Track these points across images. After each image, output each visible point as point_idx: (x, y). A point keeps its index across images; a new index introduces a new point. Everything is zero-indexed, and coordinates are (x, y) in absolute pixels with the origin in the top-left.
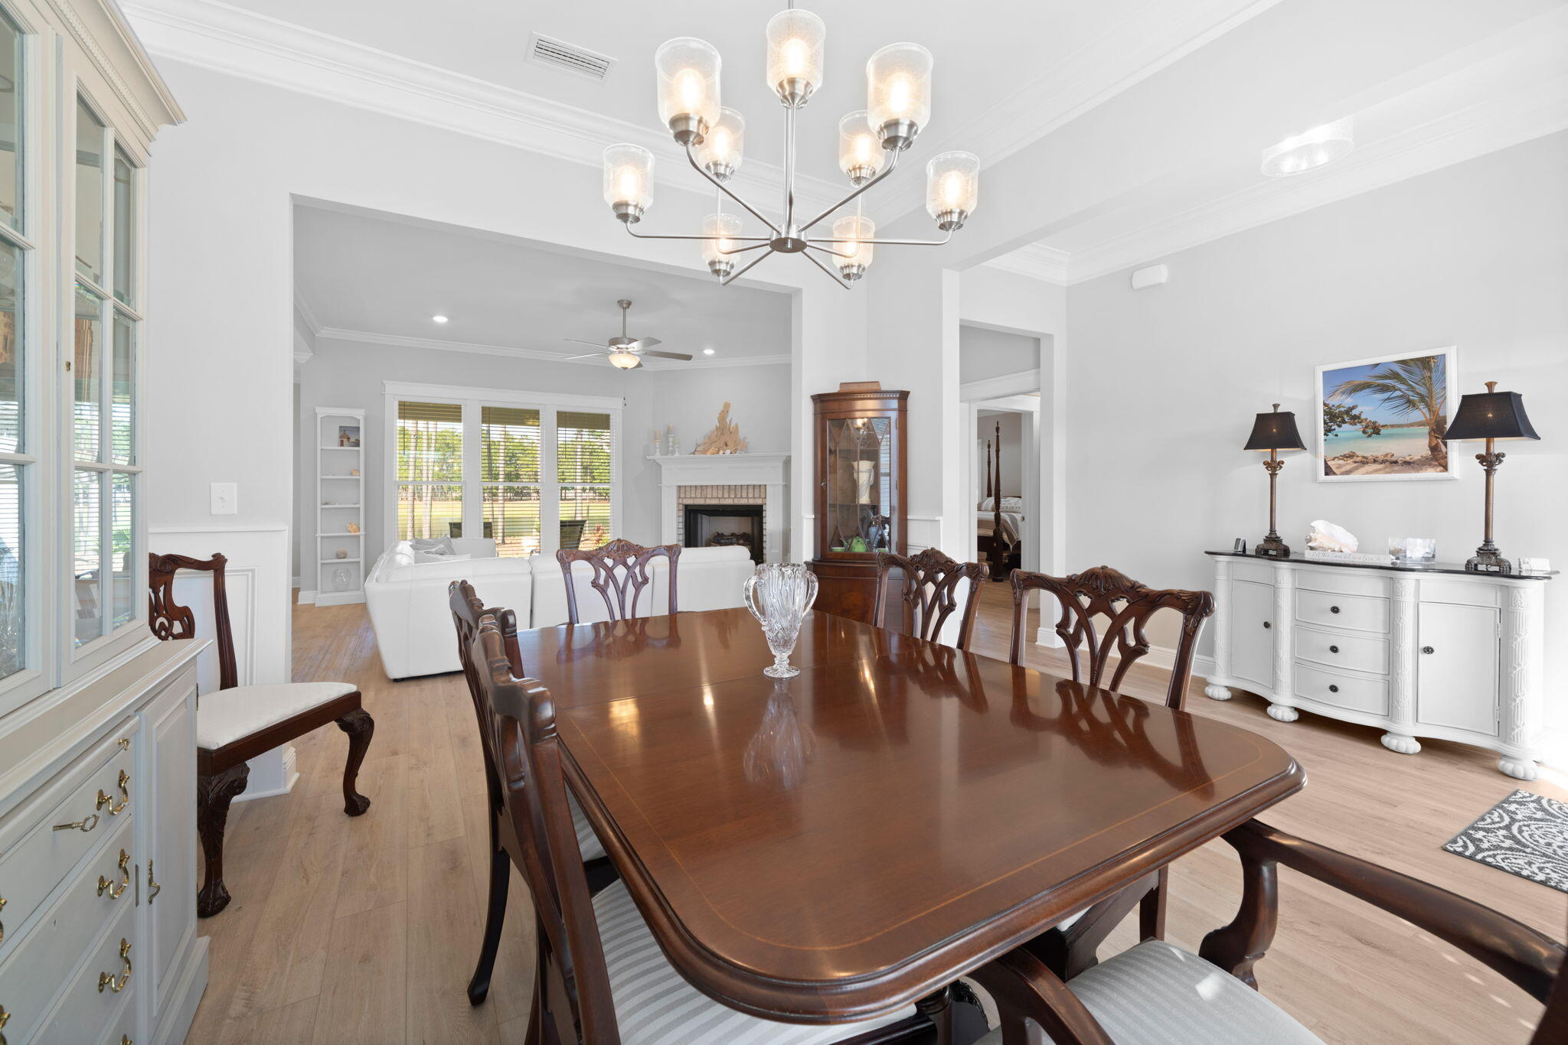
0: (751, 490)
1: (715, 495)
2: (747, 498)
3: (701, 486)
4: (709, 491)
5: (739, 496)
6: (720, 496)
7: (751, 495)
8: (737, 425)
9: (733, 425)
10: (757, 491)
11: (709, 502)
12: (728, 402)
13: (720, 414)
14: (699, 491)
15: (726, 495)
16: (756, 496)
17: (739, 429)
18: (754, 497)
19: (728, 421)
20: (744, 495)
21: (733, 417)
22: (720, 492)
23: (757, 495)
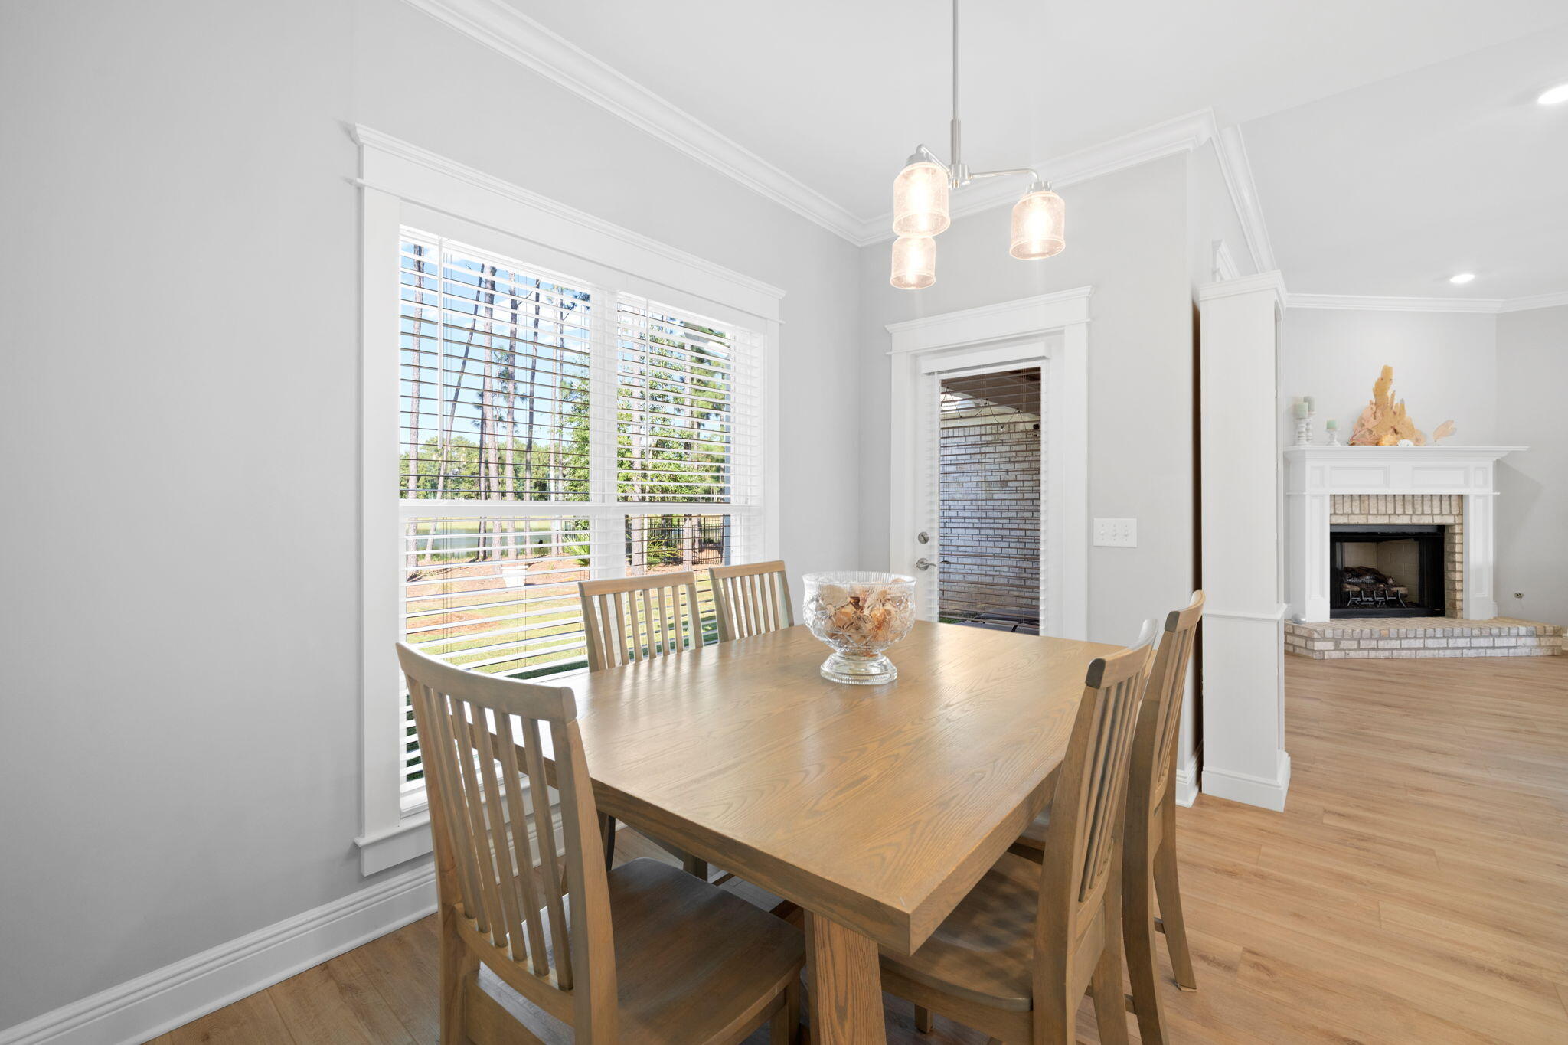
0: (1436, 503)
1: (1382, 510)
2: (1432, 514)
3: (1360, 495)
4: (1373, 503)
5: (1419, 511)
6: (1390, 511)
7: (1436, 511)
8: (1402, 401)
9: (1396, 401)
10: (1445, 504)
11: (1372, 520)
12: (1390, 365)
13: (1377, 384)
14: (1356, 503)
15: (1399, 511)
16: (1444, 512)
17: (1406, 408)
18: (1441, 514)
19: (1389, 394)
20: (1427, 510)
21: (1398, 391)
22: (1390, 506)
23: (1446, 511)
